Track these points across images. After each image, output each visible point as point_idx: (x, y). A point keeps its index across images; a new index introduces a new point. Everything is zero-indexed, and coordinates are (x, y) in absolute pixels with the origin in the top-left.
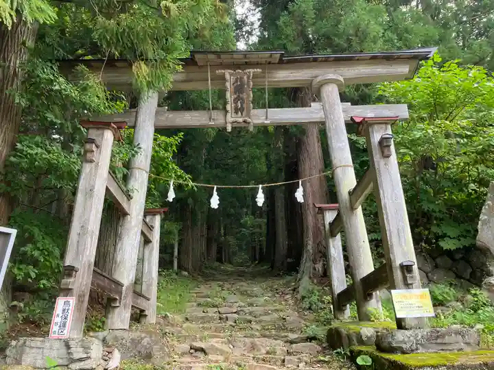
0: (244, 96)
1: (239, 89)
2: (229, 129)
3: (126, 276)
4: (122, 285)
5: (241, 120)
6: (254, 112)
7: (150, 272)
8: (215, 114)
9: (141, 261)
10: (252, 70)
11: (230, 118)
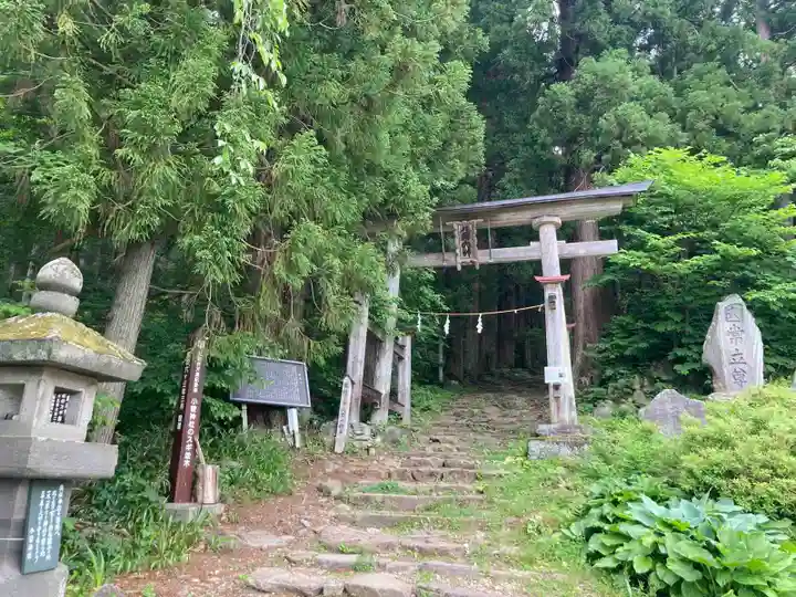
0: (470, 241)
1: (466, 236)
2: (459, 268)
3: (383, 387)
4: (381, 394)
5: (468, 260)
6: (480, 252)
7: (404, 385)
8: (447, 256)
9: (395, 373)
10: (475, 221)
11: (459, 260)
